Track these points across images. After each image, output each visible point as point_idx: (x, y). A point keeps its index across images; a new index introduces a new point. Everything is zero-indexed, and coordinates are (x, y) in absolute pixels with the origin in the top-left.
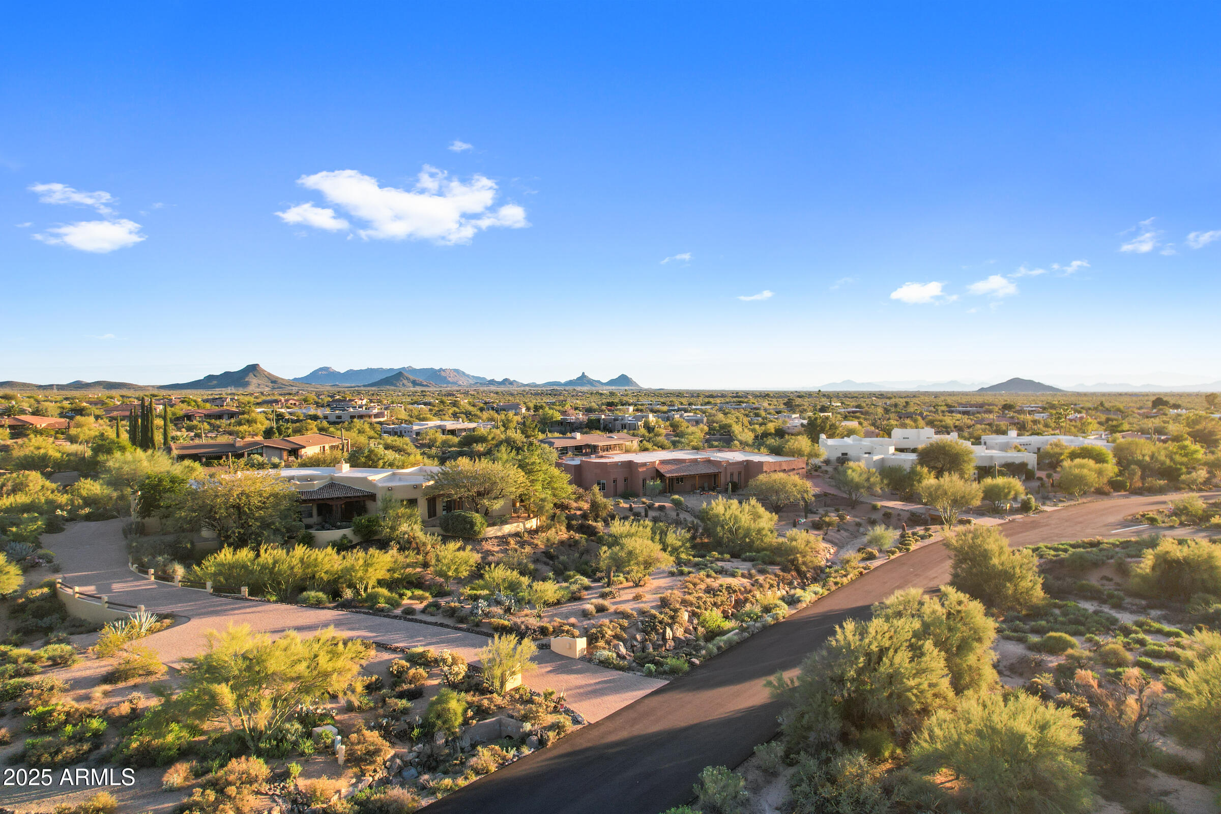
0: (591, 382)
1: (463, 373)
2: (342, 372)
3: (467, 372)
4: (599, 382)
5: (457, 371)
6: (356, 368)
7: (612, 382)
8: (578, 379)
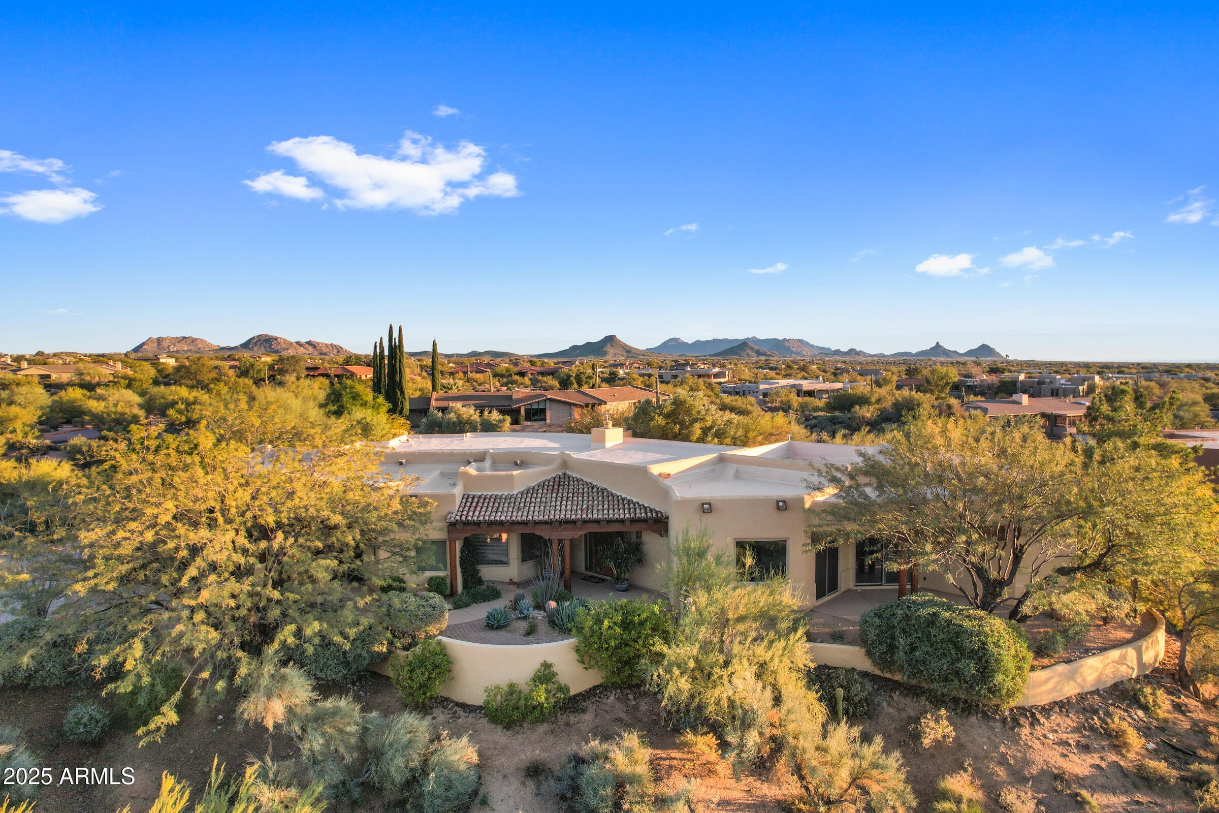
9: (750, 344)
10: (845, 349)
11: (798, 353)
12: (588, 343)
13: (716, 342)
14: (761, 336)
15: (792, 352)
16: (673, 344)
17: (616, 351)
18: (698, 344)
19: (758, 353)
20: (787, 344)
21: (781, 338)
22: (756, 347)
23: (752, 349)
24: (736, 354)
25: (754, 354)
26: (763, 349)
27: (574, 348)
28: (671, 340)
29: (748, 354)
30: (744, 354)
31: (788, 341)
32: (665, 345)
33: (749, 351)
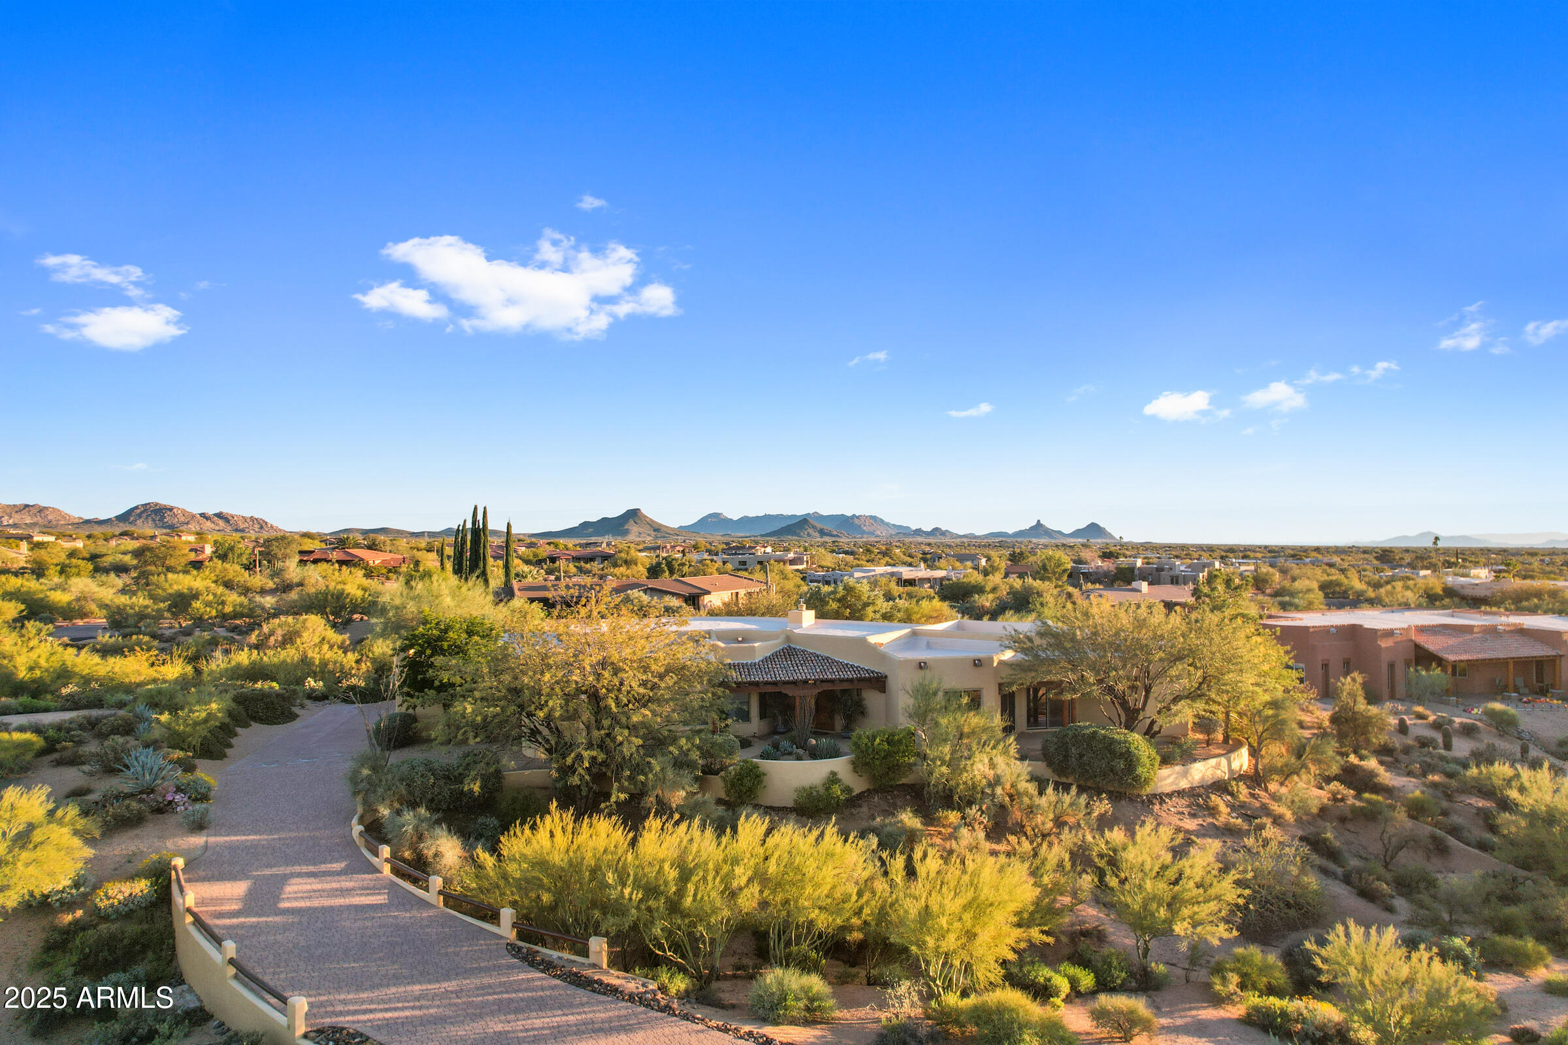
0: (1049, 533)
1: (882, 520)
2: (735, 518)
3: (886, 520)
4: (1060, 533)
5: (874, 518)
6: (752, 514)
7: (1077, 533)
8: (1032, 528)
9: (811, 521)
10: (928, 528)
11: (872, 533)
12: (604, 520)
13: (768, 518)
14: (825, 512)
15: (864, 532)
16: (714, 521)
17: (641, 530)
18: (745, 521)
19: (822, 533)
20: (856, 521)
21: (849, 514)
22: (819, 525)
23: (814, 527)
24: (794, 534)
25: (817, 534)
26: (827, 527)
27: (586, 525)
28: (710, 516)
29: (809, 535)
30: (804, 534)
31: (858, 517)
32: (703, 521)
33: (810, 531)
